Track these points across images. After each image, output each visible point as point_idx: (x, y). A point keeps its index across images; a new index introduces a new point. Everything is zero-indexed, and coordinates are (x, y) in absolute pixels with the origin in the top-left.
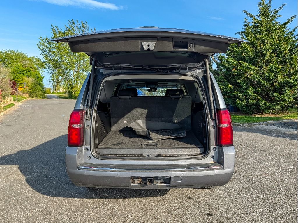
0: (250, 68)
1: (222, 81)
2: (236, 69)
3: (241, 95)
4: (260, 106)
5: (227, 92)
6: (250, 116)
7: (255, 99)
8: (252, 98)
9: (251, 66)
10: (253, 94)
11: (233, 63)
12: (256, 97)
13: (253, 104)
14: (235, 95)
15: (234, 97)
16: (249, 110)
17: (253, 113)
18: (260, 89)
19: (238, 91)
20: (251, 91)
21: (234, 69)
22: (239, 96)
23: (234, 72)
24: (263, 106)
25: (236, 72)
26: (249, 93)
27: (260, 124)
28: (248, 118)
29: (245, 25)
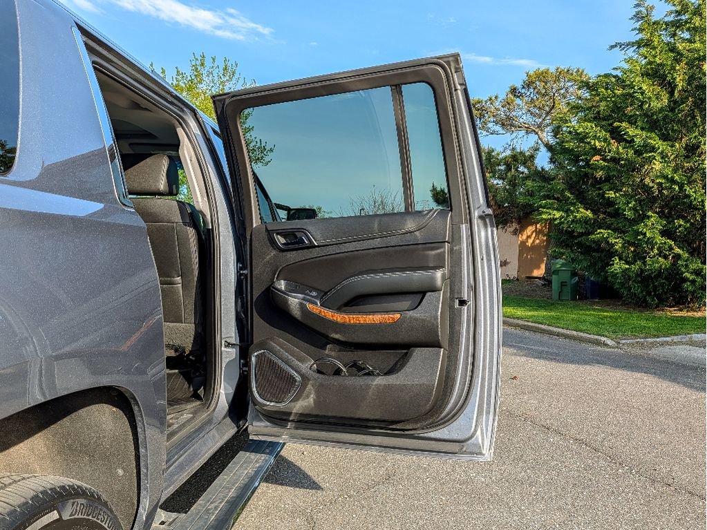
0: (653, 149)
1: (557, 199)
2: (604, 160)
3: (617, 243)
4: (685, 280)
5: (573, 231)
6: (647, 313)
7: (666, 257)
8: (656, 251)
9: (656, 141)
10: (659, 239)
11: (595, 137)
12: (671, 248)
13: (659, 273)
14: (598, 242)
15: (595, 251)
16: (649, 293)
17: (662, 302)
18: (685, 222)
19: (608, 228)
20: (652, 227)
21: (597, 158)
22: (613, 245)
23: (596, 168)
24: (693, 282)
25: (603, 168)
26: (645, 234)
27: (681, 343)
28: (637, 319)
29: (638, 16)
